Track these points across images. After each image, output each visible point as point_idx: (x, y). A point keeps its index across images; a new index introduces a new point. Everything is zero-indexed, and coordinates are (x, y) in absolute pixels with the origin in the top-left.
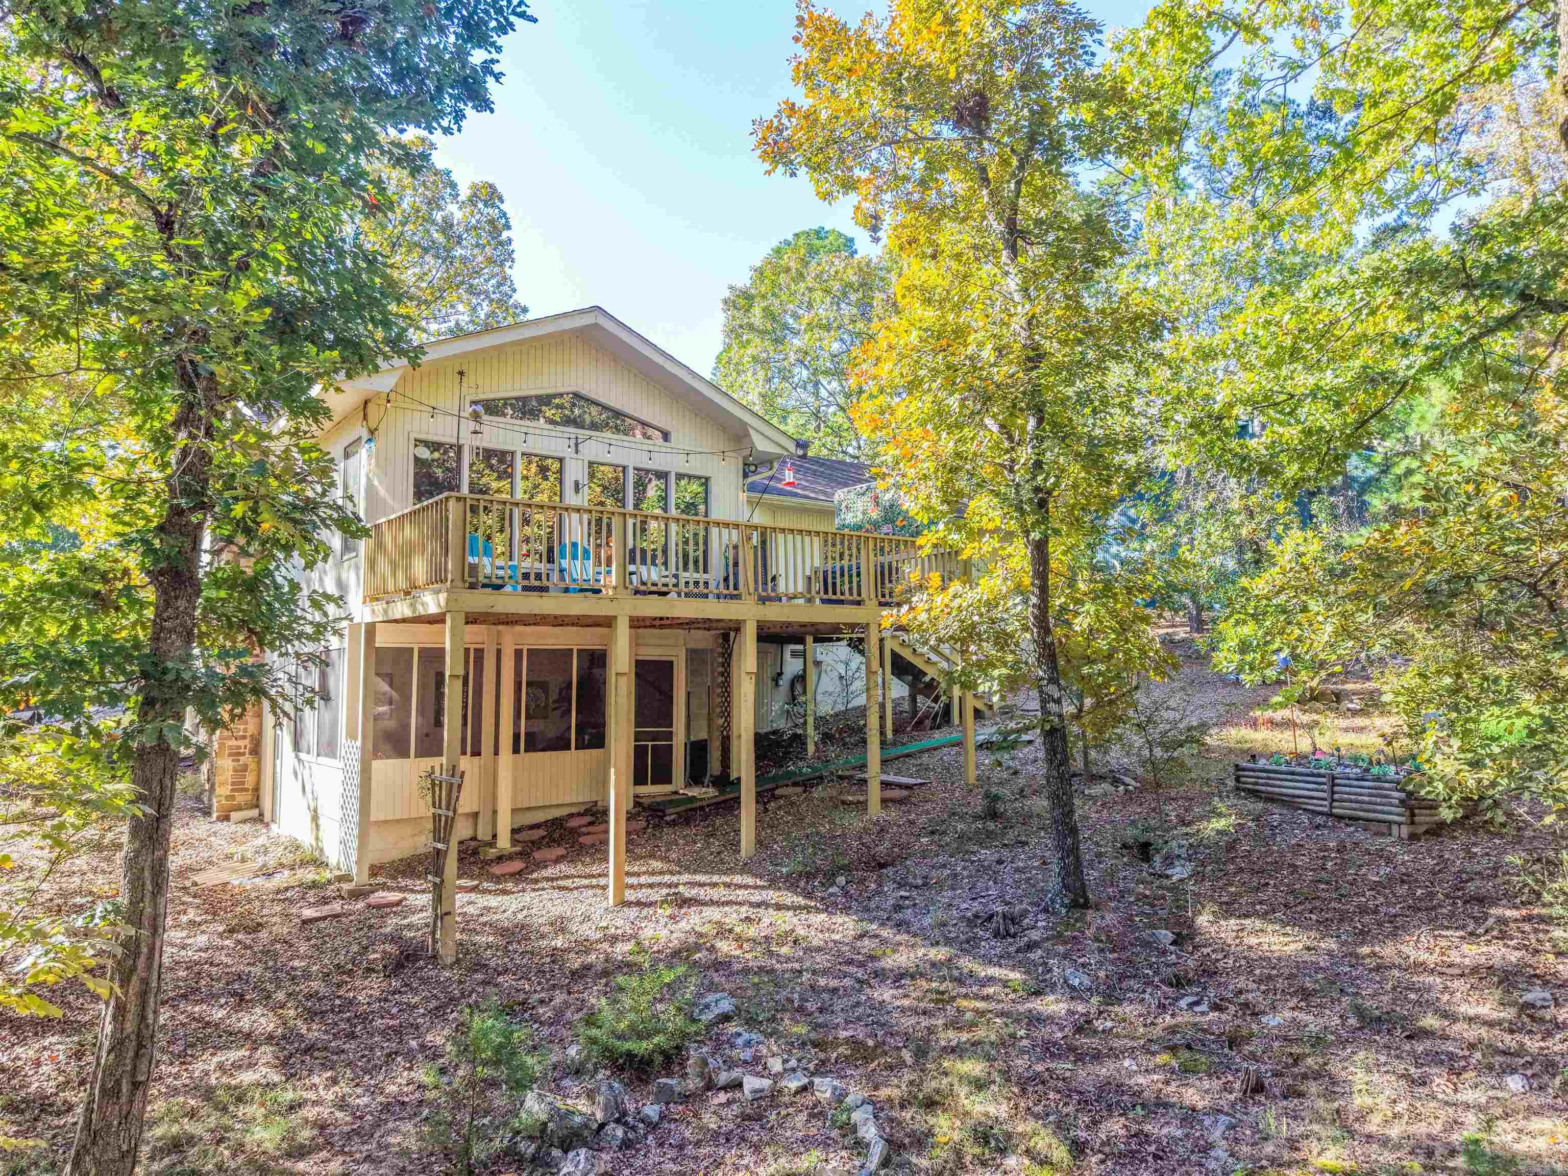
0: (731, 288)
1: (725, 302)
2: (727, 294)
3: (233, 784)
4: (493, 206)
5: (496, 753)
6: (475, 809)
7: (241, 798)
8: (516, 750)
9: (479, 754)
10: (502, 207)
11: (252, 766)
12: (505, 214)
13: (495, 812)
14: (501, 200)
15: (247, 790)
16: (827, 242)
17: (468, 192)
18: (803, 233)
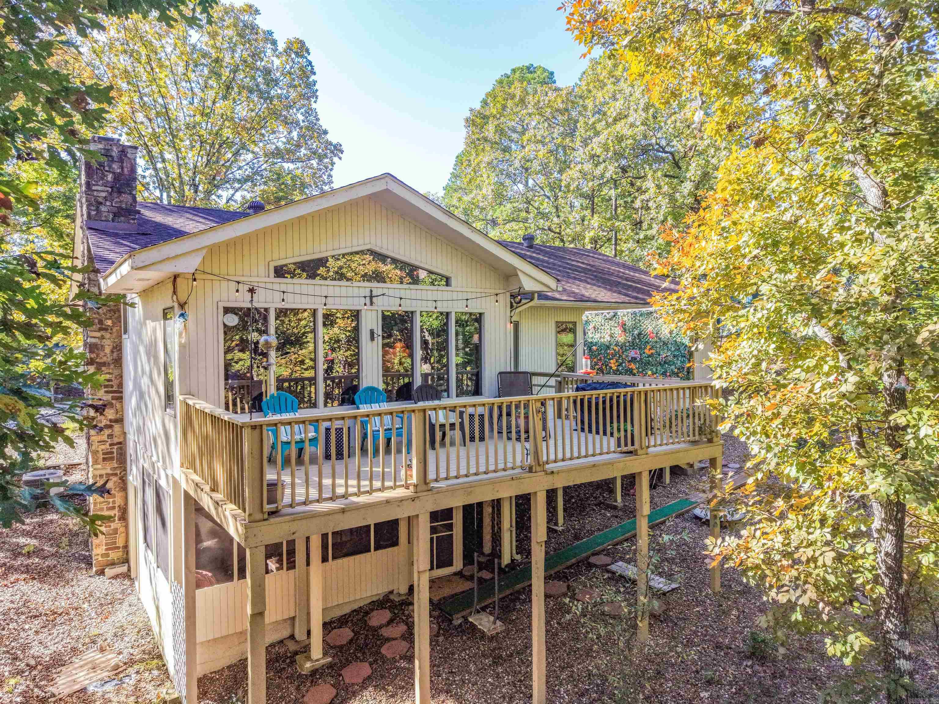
0: (471, 110)
1: (467, 120)
2: (468, 114)
3: (106, 544)
4: (302, 56)
5: (308, 564)
6: (292, 615)
7: (114, 555)
8: (325, 559)
9: (294, 567)
10: (309, 58)
11: (122, 529)
12: (310, 63)
13: (308, 614)
14: (308, 51)
15: (118, 548)
16: (535, 75)
17: (284, 46)
18: (518, 69)
